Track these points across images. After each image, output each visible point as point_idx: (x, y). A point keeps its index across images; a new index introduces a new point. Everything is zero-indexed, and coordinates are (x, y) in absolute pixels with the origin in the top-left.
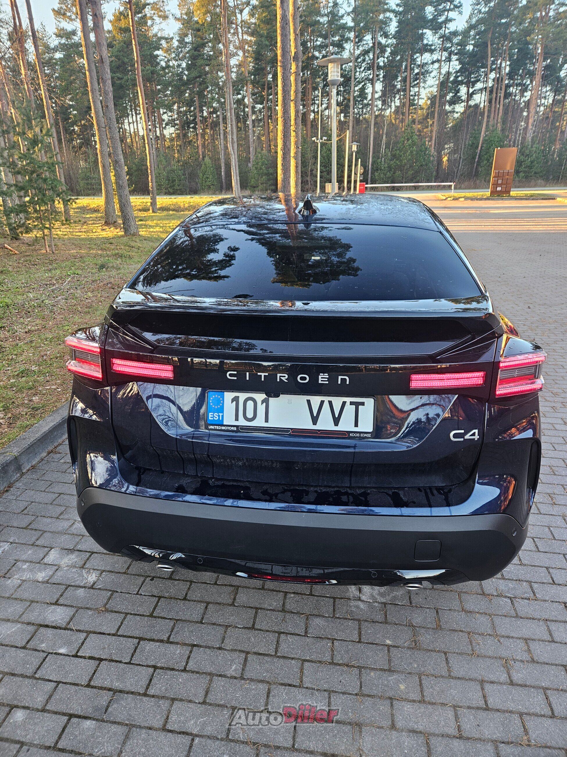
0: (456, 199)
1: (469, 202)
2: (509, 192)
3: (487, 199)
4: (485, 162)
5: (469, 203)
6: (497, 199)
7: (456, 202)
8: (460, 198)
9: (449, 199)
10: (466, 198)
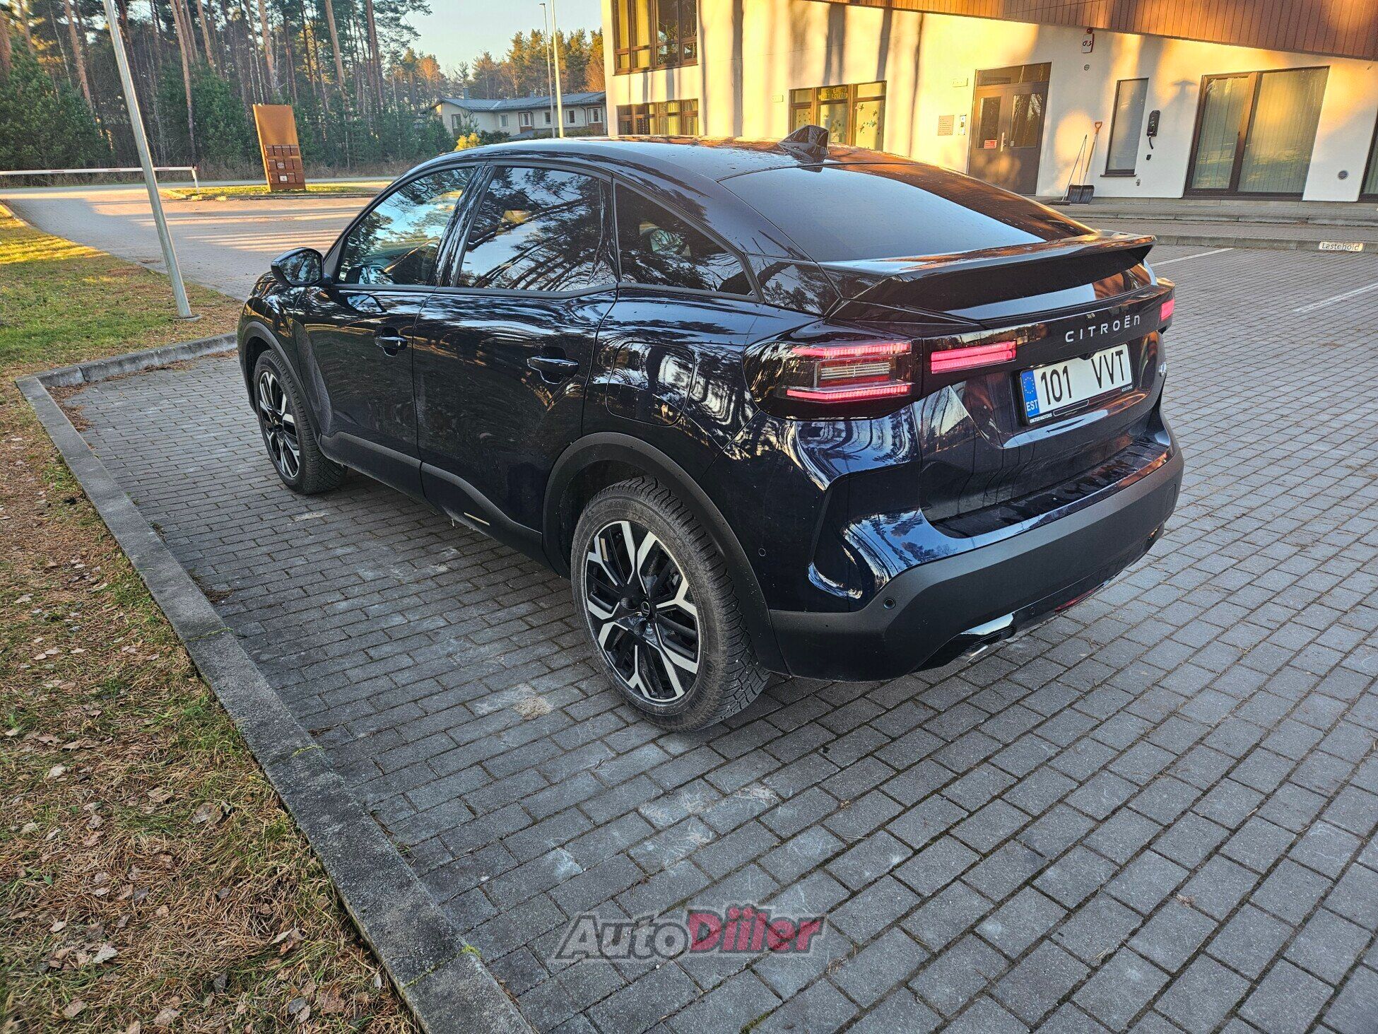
0: (212, 198)
1: (237, 202)
2: (302, 184)
3: (268, 197)
4: (212, 131)
5: (238, 206)
6: (288, 198)
7: (211, 203)
8: (217, 195)
9: (194, 198)
10: (231, 197)
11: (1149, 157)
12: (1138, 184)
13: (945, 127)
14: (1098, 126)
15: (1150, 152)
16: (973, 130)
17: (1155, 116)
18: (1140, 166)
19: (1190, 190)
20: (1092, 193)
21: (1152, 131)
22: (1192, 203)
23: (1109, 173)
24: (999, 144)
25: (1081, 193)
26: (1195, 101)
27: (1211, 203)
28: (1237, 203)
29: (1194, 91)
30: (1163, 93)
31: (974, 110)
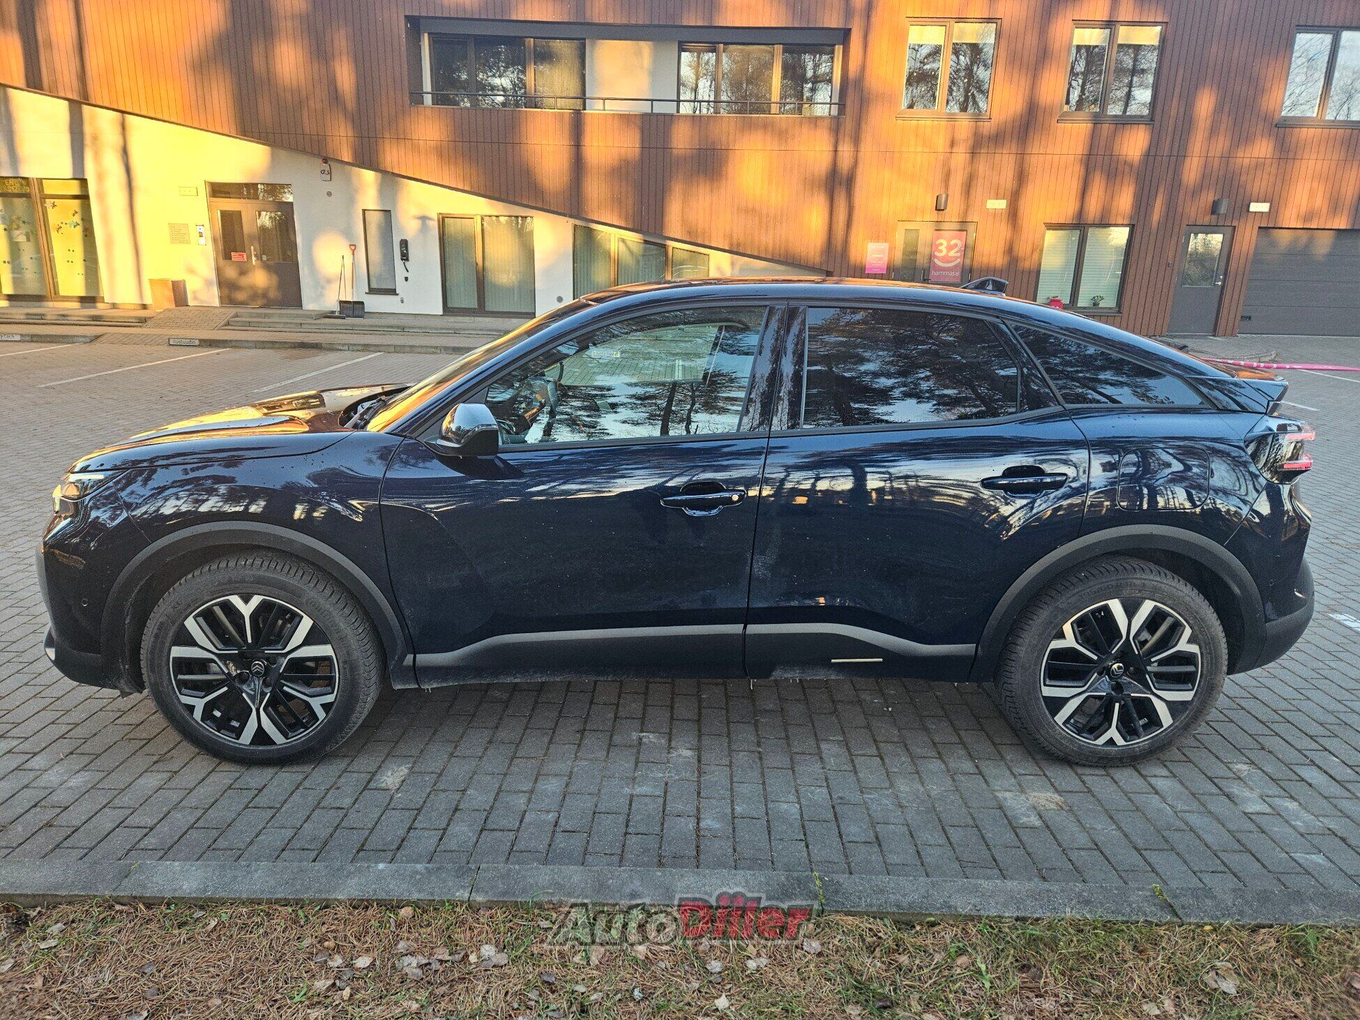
11: (406, 279)
12: (402, 302)
13: (178, 234)
14: (353, 248)
15: (407, 274)
16: (215, 240)
17: (404, 244)
18: (400, 286)
19: (447, 310)
20: (363, 308)
21: (405, 257)
22: (452, 319)
23: (372, 291)
24: (249, 257)
25: (352, 309)
26: (435, 233)
27: (467, 319)
28: (487, 319)
29: (434, 225)
30: (407, 226)
31: (211, 220)
